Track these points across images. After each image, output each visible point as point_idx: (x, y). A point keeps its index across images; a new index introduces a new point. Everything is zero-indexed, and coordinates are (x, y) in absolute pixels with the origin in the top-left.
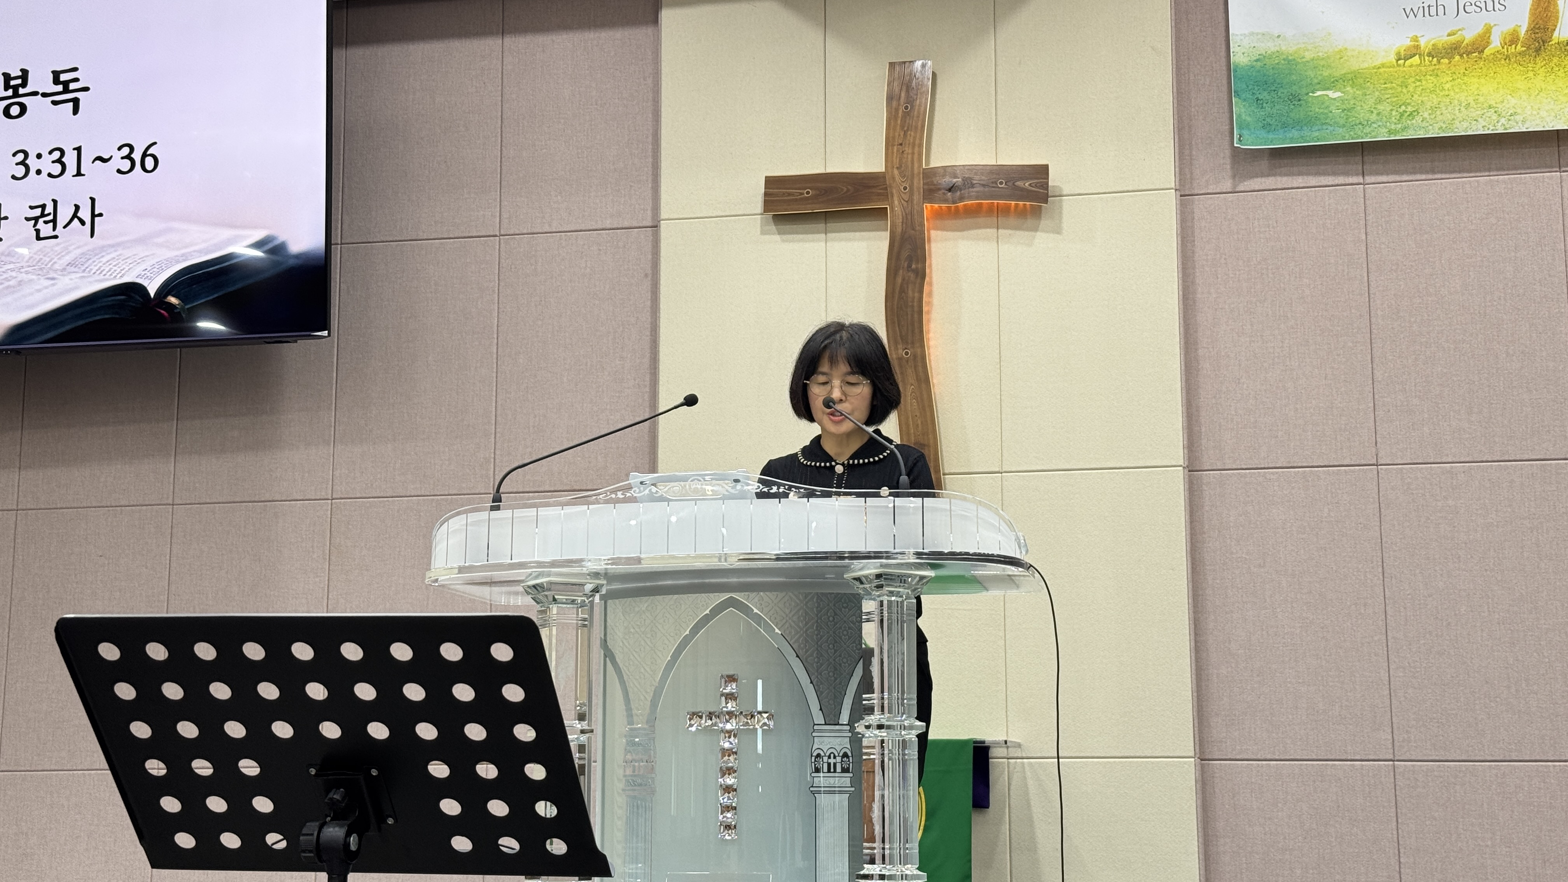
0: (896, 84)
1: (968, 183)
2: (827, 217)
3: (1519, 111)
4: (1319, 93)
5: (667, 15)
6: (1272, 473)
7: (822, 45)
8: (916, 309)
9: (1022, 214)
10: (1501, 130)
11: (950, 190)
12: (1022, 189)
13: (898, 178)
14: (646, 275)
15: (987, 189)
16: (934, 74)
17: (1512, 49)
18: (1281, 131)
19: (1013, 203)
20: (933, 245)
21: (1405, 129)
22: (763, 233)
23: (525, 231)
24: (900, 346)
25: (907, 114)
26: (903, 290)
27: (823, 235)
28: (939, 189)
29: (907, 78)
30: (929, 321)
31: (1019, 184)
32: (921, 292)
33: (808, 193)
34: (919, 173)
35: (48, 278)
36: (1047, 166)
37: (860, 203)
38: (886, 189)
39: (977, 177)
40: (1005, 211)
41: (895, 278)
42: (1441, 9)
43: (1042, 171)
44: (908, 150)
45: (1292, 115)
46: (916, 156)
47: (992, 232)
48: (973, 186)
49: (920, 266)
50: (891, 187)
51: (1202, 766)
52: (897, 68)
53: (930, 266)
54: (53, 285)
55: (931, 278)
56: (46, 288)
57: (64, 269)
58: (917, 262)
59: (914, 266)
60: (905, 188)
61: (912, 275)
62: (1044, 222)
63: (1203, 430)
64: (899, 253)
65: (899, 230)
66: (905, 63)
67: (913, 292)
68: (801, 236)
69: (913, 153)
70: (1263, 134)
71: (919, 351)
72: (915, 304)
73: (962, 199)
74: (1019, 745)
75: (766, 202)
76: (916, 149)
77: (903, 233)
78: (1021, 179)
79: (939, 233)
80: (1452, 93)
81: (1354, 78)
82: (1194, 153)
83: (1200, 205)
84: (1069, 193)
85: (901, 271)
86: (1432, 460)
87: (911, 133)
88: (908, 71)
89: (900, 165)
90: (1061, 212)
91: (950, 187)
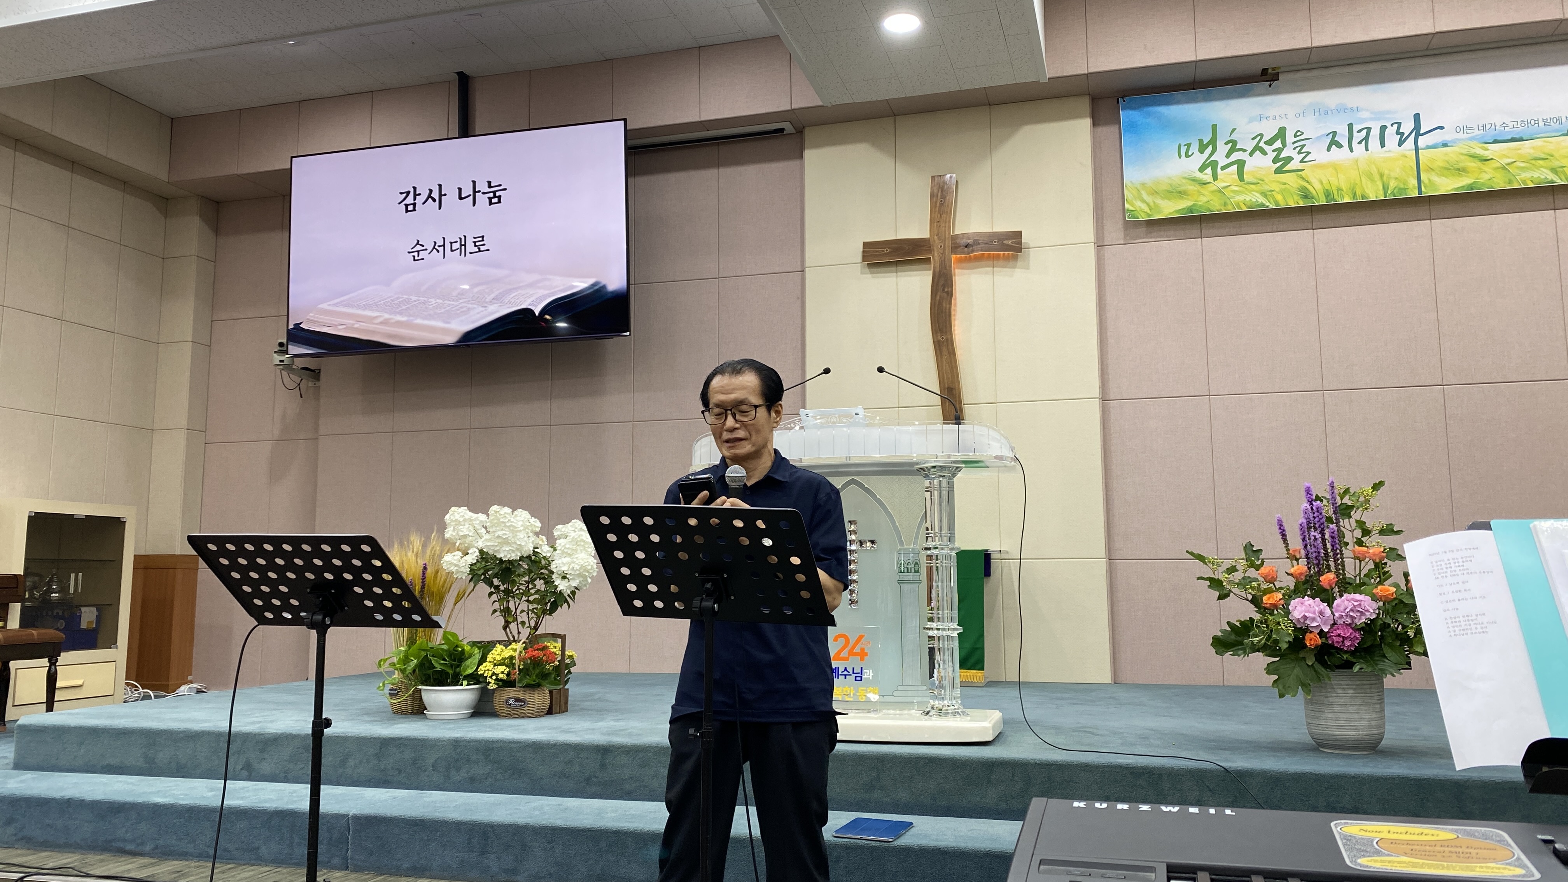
0: (935, 188)
1: (976, 243)
2: (897, 263)
5: (807, 153)
6: (1150, 401)
7: (894, 167)
8: (947, 314)
9: (1006, 258)
11: (966, 247)
12: (1008, 245)
13: (937, 241)
14: (798, 298)
15: (987, 246)
16: (957, 182)
19: (1002, 253)
20: (957, 278)
22: (862, 273)
23: (732, 275)
24: (939, 334)
25: (942, 205)
26: (940, 303)
27: (895, 274)
28: (961, 246)
29: (942, 184)
30: (955, 320)
31: (1005, 242)
32: (950, 304)
33: (887, 250)
34: (949, 238)
35: (483, 307)
36: (1020, 233)
37: (916, 255)
38: (930, 247)
39: (981, 239)
40: (998, 257)
41: (936, 296)
43: (1019, 234)
44: (942, 225)
46: (947, 228)
47: (989, 269)
48: (979, 244)
49: (950, 289)
50: (933, 246)
51: (1110, 563)
52: (936, 179)
53: (955, 289)
54: (486, 310)
55: (955, 296)
56: (482, 311)
57: (491, 302)
58: (948, 288)
59: (946, 290)
60: (941, 247)
61: (945, 295)
62: (1019, 263)
63: (1110, 377)
64: (938, 283)
65: (938, 270)
66: (940, 176)
67: (946, 304)
68: (882, 275)
69: (945, 227)
71: (949, 337)
72: (947, 311)
73: (973, 251)
74: (1007, 552)
75: (864, 257)
76: (947, 224)
77: (940, 271)
78: (1007, 239)
79: (960, 271)
82: (1105, 222)
83: (1108, 251)
84: (1034, 246)
85: (939, 293)
86: (1240, 393)
87: (944, 216)
88: (942, 180)
89: (938, 234)
90: (1029, 257)
91: (966, 245)
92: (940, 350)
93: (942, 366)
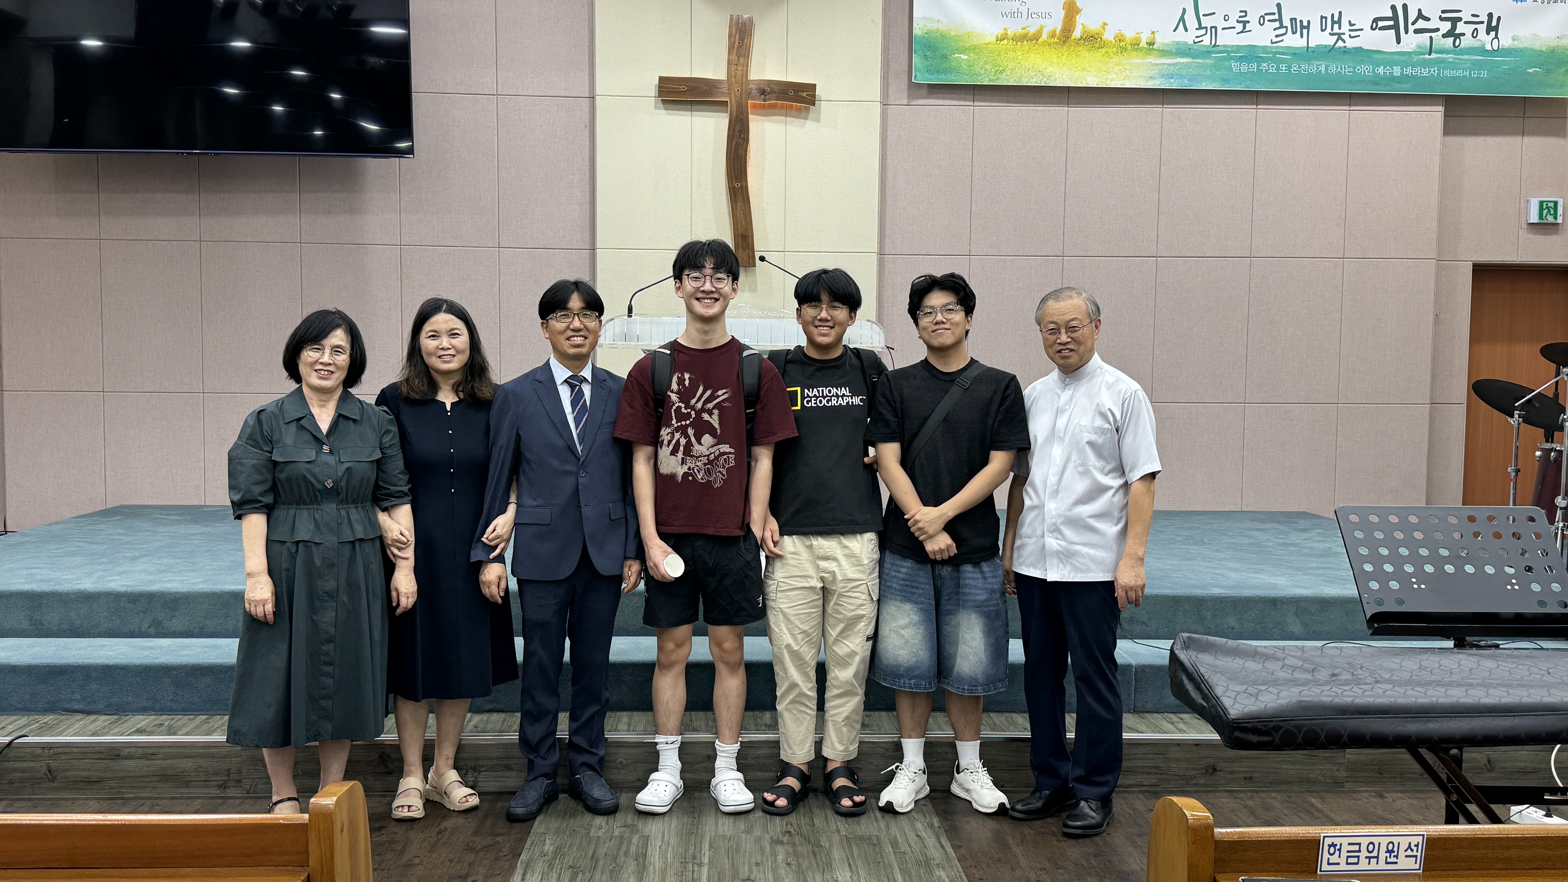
0: (734, 27)
1: (772, 89)
2: (692, 102)
3: (1053, 74)
4: (957, 55)
6: (919, 258)
8: (742, 159)
9: (799, 110)
10: (1043, 85)
11: (763, 94)
12: (803, 97)
13: (734, 84)
14: (588, 127)
15: (781, 94)
16: (755, 22)
17: (1052, 40)
18: (936, 75)
19: (794, 104)
20: (751, 123)
21: (997, 79)
22: (656, 108)
23: (511, 94)
24: (734, 181)
25: (739, 47)
26: (736, 149)
27: (690, 113)
28: (757, 92)
29: (740, 26)
30: (749, 167)
31: (800, 93)
32: (746, 150)
33: (683, 88)
34: (746, 83)
36: (815, 85)
37: (713, 97)
38: (727, 90)
39: (777, 87)
40: (791, 107)
41: (732, 141)
42: (1020, 14)
43: (813, 87)
44: (739, 68)
45: (942, 66)
46: (744, 72)
47: (783, 118)
48: (775, 92)
49: (746, 136)
50: (729, 88)
52: (733, 18)
53: (750, 135)
55: (750, 143)
58: (743, 133)
59: (742, 136)
60: (738, 91)
61: (741, 141)
62: (811, 115)
63: (887, 232)
64: (734, 128)
65: (734, 114)
66: (739, 14)
67: (741, 150)
68: (677, 112)
69: (743, 70)
70: (927, 75)
71: (744, 184)
72: (742, 156)
73: (769, 99)
75: (659, 91)
76: (744, 68)
77: (737, 116)
78: (800, 90)
79: (754, 116)
80: (1022, 62)
81: (974, 49)
82: (891, 81)
83: (892, 111)
84: (825, 99)
85: (735, 139)
86: (997, 254)
87: (741, 59)
88: (740, 21)
89: (736, 77)
90: (820, 110)
91: (763, 92)
92: (735, 196)
93: (736, 214)
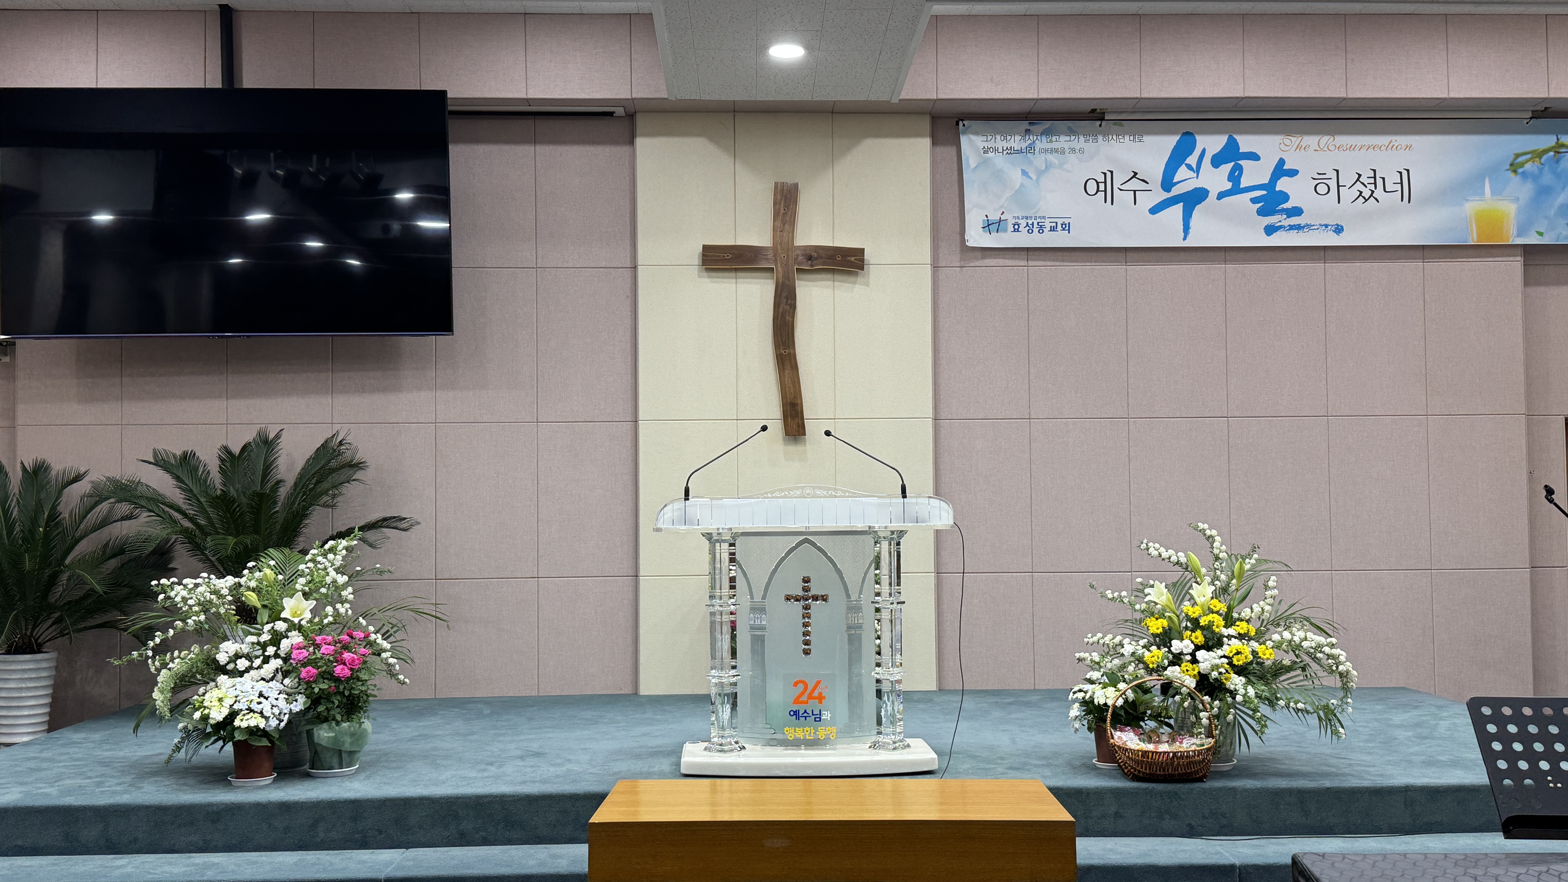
0: (779, 193)
1: (818, 255)
2: (736, 270)
5: (640, 141)
6: (976, 422)
8: (789, 326)
9: (848, 274)
11: (810, 260)
12: (851, 262)
13: (779, 251)
14: (628, 297)
15: (828, 259)
16: (796, 183)
19: (841, 268)
20: (799, 290)
23: (552, 266)
24: (781, 348)
25: (785, 214)
26: (783, 316)
27: (734, 280)
28: (802, 258)
29: (785, 192)
30: (796, 331)
31: (847, 258)
32: (793, 317)
33: (728, 256)
34: (792, 249)
36: (864, 249)
37: (758, 264)
38: (773, 256)
39: (824, 252)
40: (839, 272)
41: (778, 307)
43: (862, 251)
44: (785, 234)
46: (790, 239)
47: (831, 283)
48: (822, 258)
49: (792, 302)
50: (775, 255)
51: (938, 577)
52: (779, 186)
53: (797, 301)
55: (797, 309)
58: (789, 299)
59: (789, 302)
60: (784, 257)
61: (788, 307)
62: (860, 279)
63: (942, 397)
64: (780, 293)
65: (781, 281)
66: (783, 182)
67: (789, 318)
68: (721, 280)
69: (789, 236)
71: (792, 351)
72: (789, 323)
73: (816, 265)
75: (702, 259)
76: (790, 234)
77: (783, 282)
78: (848, 255)
79: (801, 282)
82: (939, 244)
83: (943, 273)
84: (874, 263)
85: (782, 305)
87: (787, 227)
88: (785, 188)
89: (781, 243)
90: (869, 274)
91: (810, 258)
92: (783, 363)
93: (785, 381)
